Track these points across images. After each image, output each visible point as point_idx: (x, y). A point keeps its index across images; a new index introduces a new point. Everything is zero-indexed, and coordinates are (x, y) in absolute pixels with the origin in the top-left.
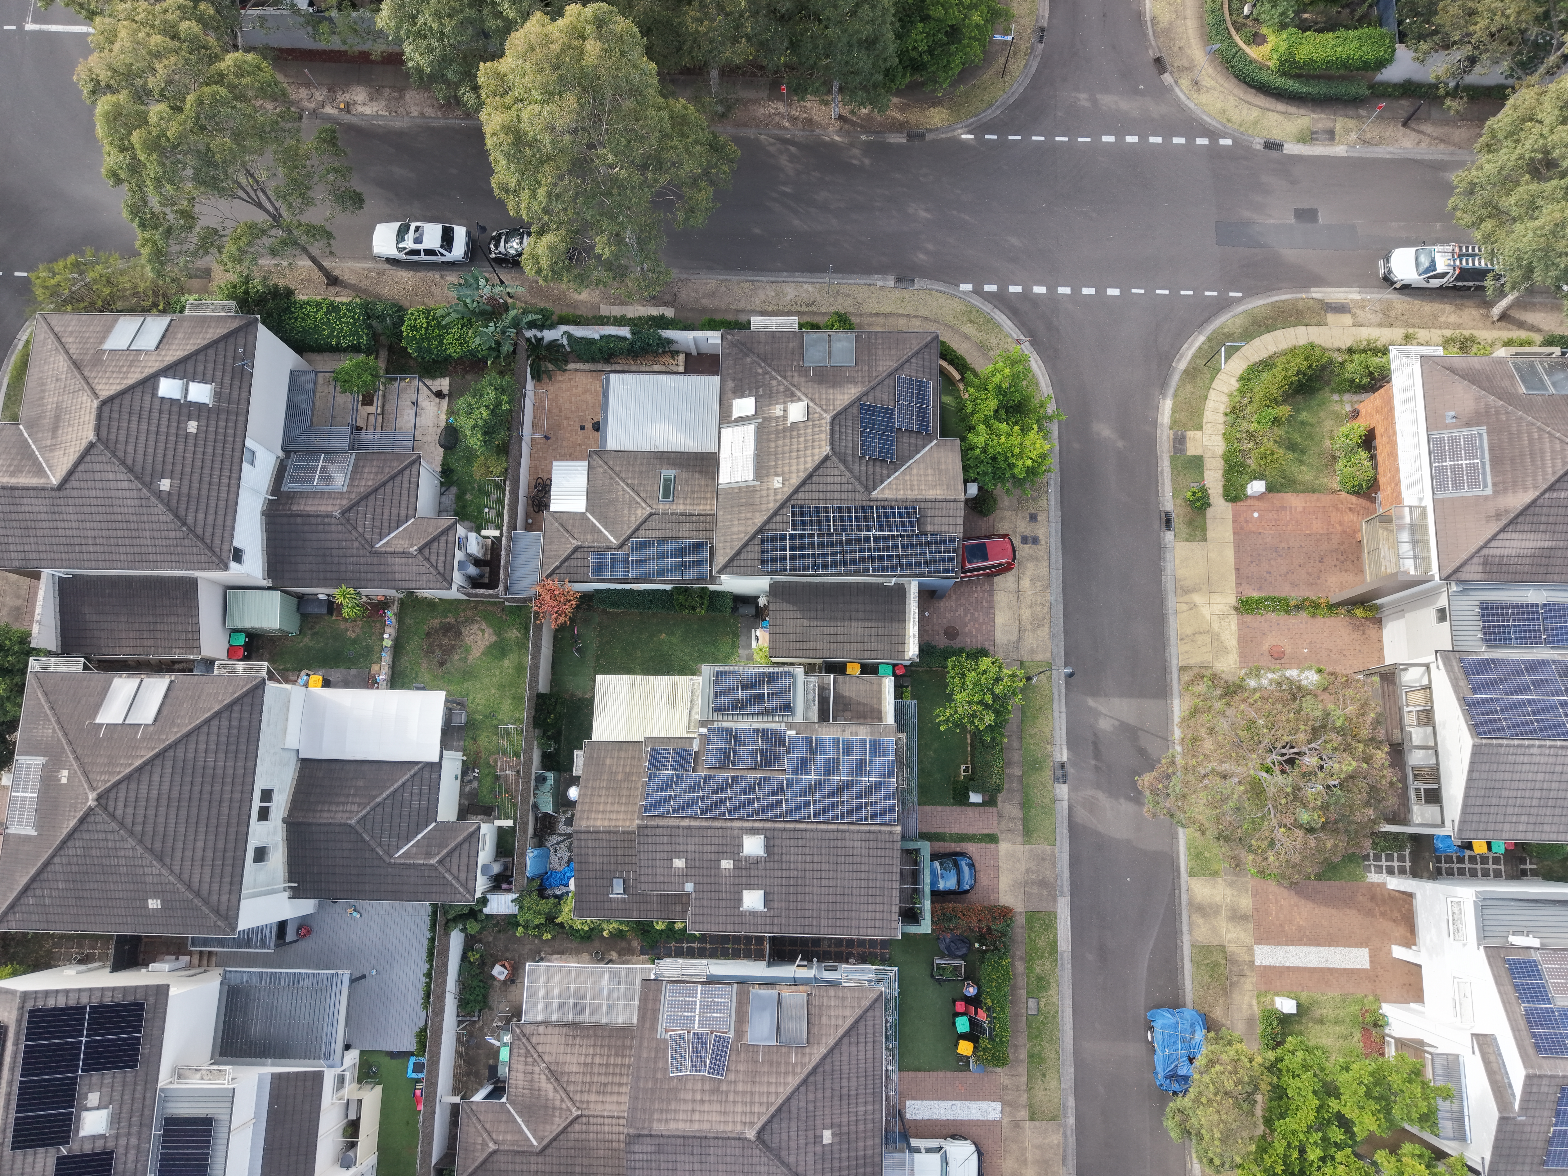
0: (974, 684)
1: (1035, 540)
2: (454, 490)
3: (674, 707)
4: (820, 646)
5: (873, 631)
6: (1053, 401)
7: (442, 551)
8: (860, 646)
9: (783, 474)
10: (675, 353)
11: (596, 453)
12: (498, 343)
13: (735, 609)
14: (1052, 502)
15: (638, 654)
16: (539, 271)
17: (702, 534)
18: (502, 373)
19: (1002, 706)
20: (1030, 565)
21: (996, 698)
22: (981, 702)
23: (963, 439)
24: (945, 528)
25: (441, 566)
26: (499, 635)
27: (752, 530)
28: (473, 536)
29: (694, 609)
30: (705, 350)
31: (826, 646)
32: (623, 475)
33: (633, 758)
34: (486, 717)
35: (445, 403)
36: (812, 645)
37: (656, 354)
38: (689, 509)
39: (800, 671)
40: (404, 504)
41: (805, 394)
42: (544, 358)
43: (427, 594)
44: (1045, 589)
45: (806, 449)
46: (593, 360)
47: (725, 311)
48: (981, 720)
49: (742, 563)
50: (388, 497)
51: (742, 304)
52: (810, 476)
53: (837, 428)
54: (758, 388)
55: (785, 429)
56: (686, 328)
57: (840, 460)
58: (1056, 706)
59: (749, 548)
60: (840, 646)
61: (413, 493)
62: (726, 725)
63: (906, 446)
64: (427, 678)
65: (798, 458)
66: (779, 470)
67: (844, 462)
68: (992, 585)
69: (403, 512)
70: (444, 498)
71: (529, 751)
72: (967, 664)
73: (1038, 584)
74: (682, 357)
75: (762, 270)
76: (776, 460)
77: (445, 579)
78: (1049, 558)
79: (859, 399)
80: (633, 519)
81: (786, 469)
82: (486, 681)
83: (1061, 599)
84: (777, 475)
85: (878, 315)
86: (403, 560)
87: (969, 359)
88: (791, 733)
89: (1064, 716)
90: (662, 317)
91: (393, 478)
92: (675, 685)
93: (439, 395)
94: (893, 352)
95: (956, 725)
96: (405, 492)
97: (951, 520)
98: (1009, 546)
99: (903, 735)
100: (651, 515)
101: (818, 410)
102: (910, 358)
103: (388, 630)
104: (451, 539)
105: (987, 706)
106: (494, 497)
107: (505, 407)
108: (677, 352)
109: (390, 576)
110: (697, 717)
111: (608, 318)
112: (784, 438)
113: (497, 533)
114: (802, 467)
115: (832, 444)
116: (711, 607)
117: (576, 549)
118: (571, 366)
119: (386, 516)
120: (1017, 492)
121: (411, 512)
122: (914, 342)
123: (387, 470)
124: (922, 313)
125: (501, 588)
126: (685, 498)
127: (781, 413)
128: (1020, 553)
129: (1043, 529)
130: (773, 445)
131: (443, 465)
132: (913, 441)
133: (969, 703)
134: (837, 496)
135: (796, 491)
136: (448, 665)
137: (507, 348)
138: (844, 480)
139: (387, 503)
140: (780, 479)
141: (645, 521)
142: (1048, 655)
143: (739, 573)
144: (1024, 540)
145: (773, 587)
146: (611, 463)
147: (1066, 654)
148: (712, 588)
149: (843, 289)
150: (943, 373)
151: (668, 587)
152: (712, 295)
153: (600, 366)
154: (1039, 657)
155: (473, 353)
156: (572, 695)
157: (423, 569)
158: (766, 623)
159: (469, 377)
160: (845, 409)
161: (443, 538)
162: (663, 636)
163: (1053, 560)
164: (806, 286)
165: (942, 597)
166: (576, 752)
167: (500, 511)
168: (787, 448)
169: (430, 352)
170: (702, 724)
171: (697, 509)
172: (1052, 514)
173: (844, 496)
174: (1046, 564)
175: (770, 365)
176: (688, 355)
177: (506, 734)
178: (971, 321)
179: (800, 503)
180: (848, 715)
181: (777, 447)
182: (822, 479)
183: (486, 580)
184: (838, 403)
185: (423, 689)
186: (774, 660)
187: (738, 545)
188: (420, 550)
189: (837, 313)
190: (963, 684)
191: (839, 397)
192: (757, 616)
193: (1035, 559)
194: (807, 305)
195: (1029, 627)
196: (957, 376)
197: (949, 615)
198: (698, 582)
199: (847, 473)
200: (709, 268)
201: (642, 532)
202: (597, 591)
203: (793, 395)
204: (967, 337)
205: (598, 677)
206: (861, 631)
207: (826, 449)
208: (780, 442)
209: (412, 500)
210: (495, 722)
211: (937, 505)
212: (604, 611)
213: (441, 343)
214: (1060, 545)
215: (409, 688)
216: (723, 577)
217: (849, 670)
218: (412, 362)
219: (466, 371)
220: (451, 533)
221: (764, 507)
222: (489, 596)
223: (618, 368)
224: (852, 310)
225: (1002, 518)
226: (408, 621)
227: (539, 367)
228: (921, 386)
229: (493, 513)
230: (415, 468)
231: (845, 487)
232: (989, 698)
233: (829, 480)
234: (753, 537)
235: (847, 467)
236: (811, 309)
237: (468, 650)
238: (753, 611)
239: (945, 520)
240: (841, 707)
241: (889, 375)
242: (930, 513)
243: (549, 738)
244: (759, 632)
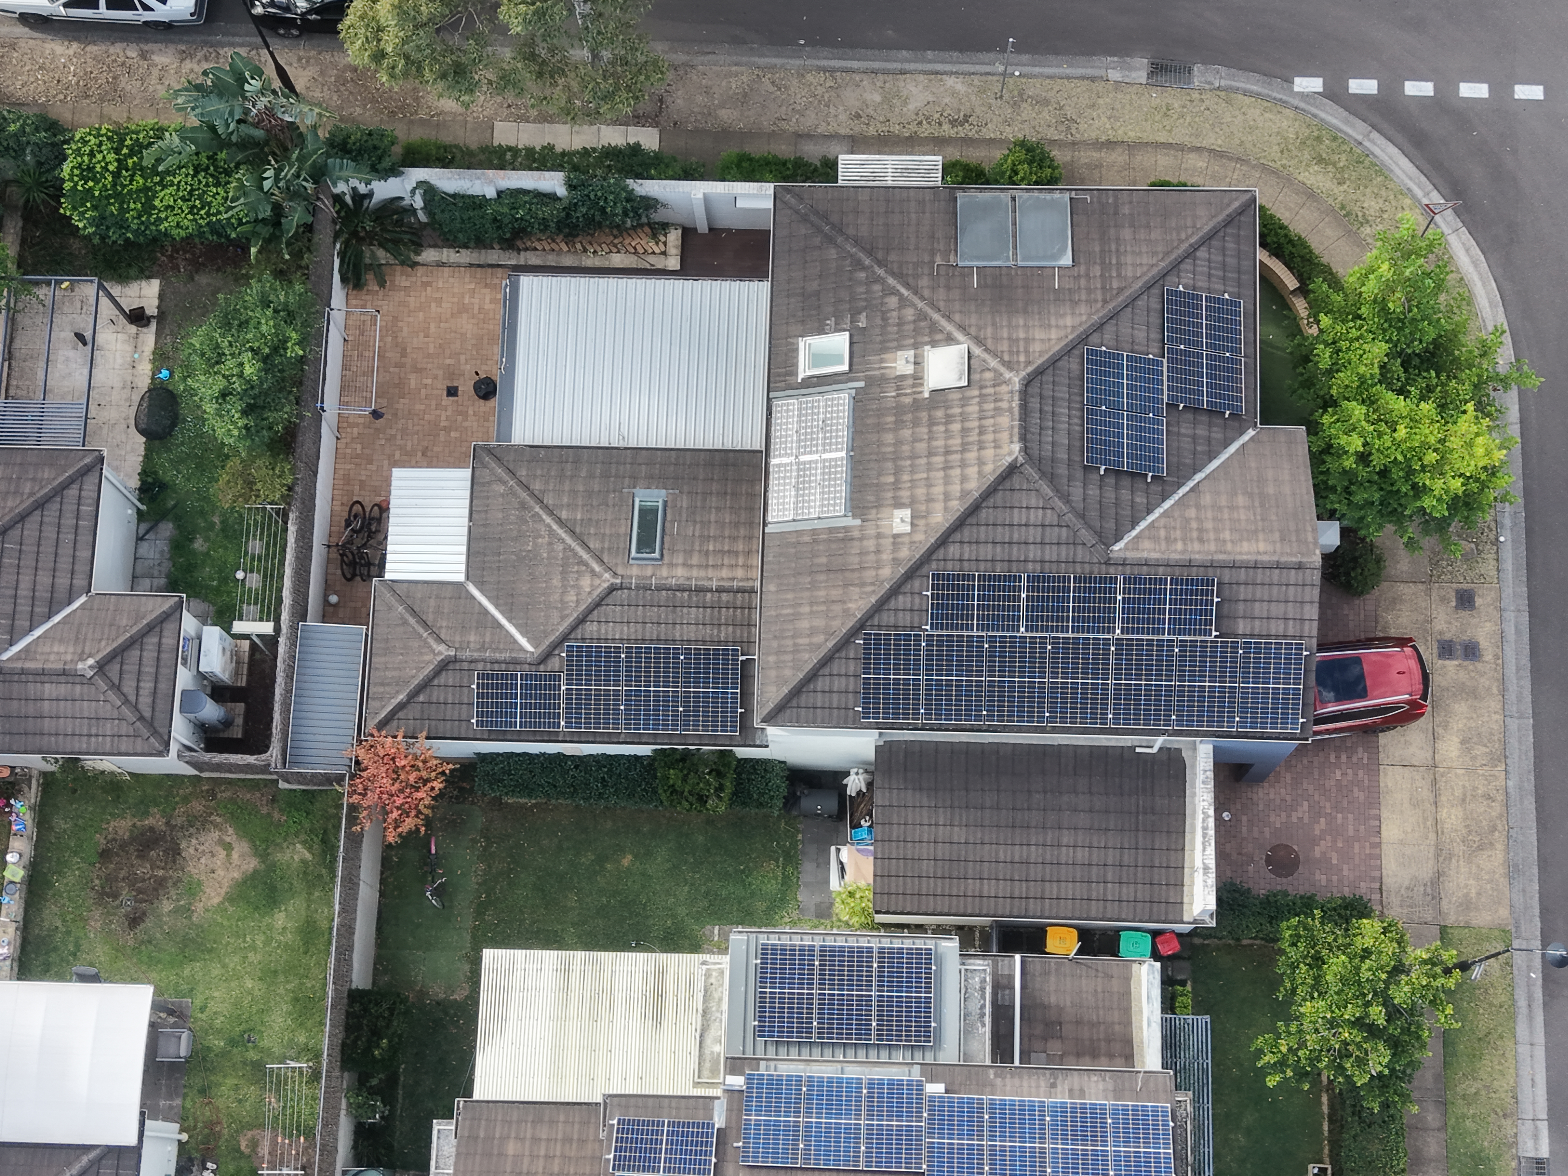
0: (1343, 980)
1: (1471, 651)
2: (167, 529)
3: (659, 1023)
4: (989, 888)
5: (1111, 856)
6: (1507, 339)
7: (149, 669)
8: (1080, 890)
9: (912, 503)
10: (659, 229)
11: (489, 451)
12: (277, 209)
13: (791, 801)
14: (1508, 565)
15: (572, 900)
16: (379, 56)
17: (724, 633)
18: (281, 274)
19: (1406, 1031)
20: (1460, 708)
21: (1393, 1012)
22: (1359, 1023)
23: (1313, 429)
24: (1277, 627)
25: (145, 701)
26: (263, 856)
27: (843, 626)
28: (213, 635)
29: (702, 799)
30: (727, 221)
31: (1003, 888)
32: (549, 500)
33: (567, 1140)
34: (232, 1042)
35: (149, 337)
36: (972, 886)
37: (620, 230)
38: (697, 576)
39: (950, 946)
40: (64, 563)
41: (962, 328)
42: (370, 238)
43: (107, 764)
44: (1494, 760)
45: (964, 450)
46: (480, 243)
47: (772, 135)
48: (1361, 1062)
49: (819, 700)
50: (29, 548)
51: (809, 121)
52: (974, 509)
53: (1034, 403)
54: (855, 314)
55: (917, 405)
56: (688, 174)
57: (1043, 474)
58: (1522, 1030)
59: (836, 667)
60: (1034, 889)
61: (84, 538)
62: (785, 1069)
63: (1186, 444)
64: (101, 952)
65: (947, 468)
66: (905, 494)
67: (1052, 479)
68: (1374, 750)
69: (63, 581)
70: (145, 549)
71: (330, 1122)
72: (1326, 933)
73: (1479, 750)
74: (674, 237)
75: (853, 46)
76: (897, 472)
77: (155, 733)
78: (1503, 692)
79: (1083, 339)
80: (571, 597)
81: (921, 492)
82: (233, 961)
83: (1530, 786)
84: (899, 505)
85: (1110, 145)
86: (63, 690)
87: (1316, 244)
88: (936, 1089)
89: (1540, 1053)
90: (635, 149)
91: (40, 505)
92: (661, 973)
93: (137, 317)
94: (1156, 235)
95: (1301, 1075)
96: (67, 538)
97: (1291, 610)
98: (1413, 664)
99: (1185, 1097)
100: (612, 589)
101: (993, 363)
102: (1195, 248)
103: (16, 844)
104: (168, 641)
105: (1373, 1031)
106: (256, 546)
107: (294, 351)
108: (665, 226)
109: (30, 725)
110: (718, 1049)
111: (514, 150)
112: (916, 423)
113: (267, 628)
114: (956, 489)
115: (1023, 438)
116: (740, 796)
117: (445, 665)
118: (429, 255)
119: (24, 591)
120: (1429, 542)
121: (80, 582)
122: (1201, 211)
123: (27, 488)
124: (1210, 140)
125: (275, 751)
126: (689, 553)
127: (909, 369)
128: (1436, 680)
129: (1489, 627)
130: (889, 438)
131: (144, 474)
132: (1201, 431)
133: (1332, 1024)
134: (1034, 552)
135: (943, 541)
136: (149, 923)
137: (295, 217)
138: (1050, 517)
139: (28, 561)
140: (906, 513)
141: (598, 604)
142: (1504, 912)
143: (813, 723)
144: (1446, 650)
145: (884, 751)
146: (522, 473)
147: (1545, 912)
148: (742, 752)
149: (1034, 88)
150: (1269, 282)
151: (644, 750)
152: (743, 99)
153: (494, 256)
154: (1482, 919)
155: (217, 229)
156: (422, 994)
157: (105, 710)
158: (863, 833)
159: (203, 279)
160: (1054, 362)
161: (152, 641)
162: (627, 861)
163: (1512, 696)
164: (950, 81)
165: (1260, 778)
166: (438, 1125)
167: (273, 577)
168: (921, 447)
169: (122, 224)
170: (735, 1065)
171: (715, 578)
172: (1508, 591)
173: (1050, 553)
174: (1495, 704)
175: (880, 264)
176: (688, 233)
177: (279, 1083)
178: (1320, 160)
179: (951, 568)
180: (1055, 1047)
181: (898, 443)
182: (1003, 516)
183: (237, 733)
184: (1037, 347)
185: (95, 978)
186: (880, 918)
187: (810, 660)
188: (101, 667)
189: (1022, 144)
190: (1317, 979)
191: (1039, 334)
192: (840, 816)
193: (1472, 694)
194: (954, 123)
195: (1459, 849)
196: (1291, 283)
197: (1277, 820)
198: (713, 740)
199: (1059, 504)
200: (737, 41)
201: (591, 629)
202: (483, 757)
203: (934, 328)
204: (1311, 194)
205: (489, 955)
206: (1081, 855)
207: (1013, 450)
208: (906, 433)
209: (83, 554)
210: (253, 1055)
211: (1260, 575)
212: (497, 803)
213: (148, 207)
214: (1525, 661)
215: (61, 977)
216: (772, 732)
217: (1052, 944)
218: (75, 245)
219: (197, 266)
220: (169, 628)
221: (869, 575)
222: (249, 768)
223: (533, 259)
224: (1052, 134)
225: (1396, 601)
226: (61, 824)
227: (359, 255)
228: (1218, 307)
229: (254, 581)
230: (90, 482)
231: (1052, 534)
232: (1377, 1014)
233: (1018, 517)
234: (846, 642)
235: (1057, 491)
236: (961, 132)
237: (193, 889)
238: (832, 805)
239: (1277, 609)
240: (1038, 1030)
241: (1148, 287)
242: (1243, 592)
243: (373, 1092)
244: (845, 853)
